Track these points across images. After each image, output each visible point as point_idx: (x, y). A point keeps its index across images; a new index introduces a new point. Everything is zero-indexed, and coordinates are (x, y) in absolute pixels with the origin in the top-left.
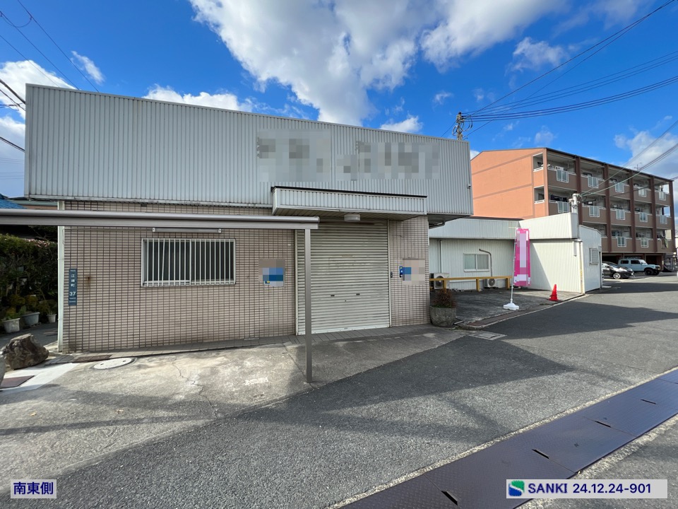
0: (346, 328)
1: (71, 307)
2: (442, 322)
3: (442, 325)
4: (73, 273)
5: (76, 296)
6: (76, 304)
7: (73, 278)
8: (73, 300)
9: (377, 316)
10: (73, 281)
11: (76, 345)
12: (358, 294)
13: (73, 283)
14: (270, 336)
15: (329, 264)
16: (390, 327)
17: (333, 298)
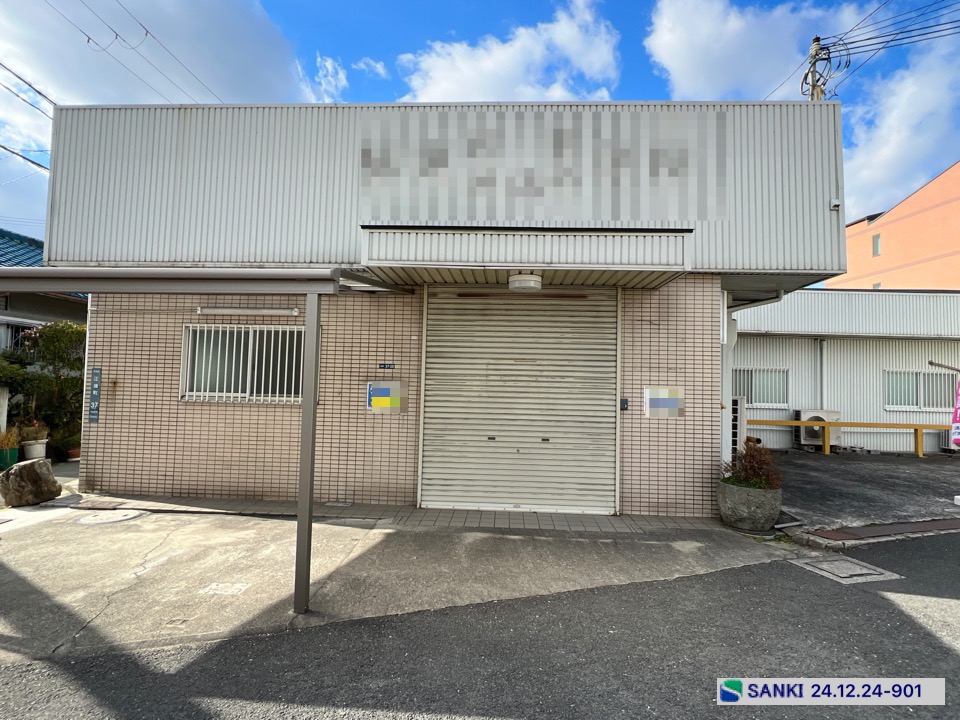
0: (517, 506)
1: (92, 425)
2: (742, 520)
3: (740, 525)
4: (96, 374)
5: (98, 409)
6: (97, 421)
7: (96, 383)
8: (93, 414)
9: (587, 489)
10: (96, 386)
11: (94, 481)
12: (545, 440)
13: (96, 389)
14: (373, 502)
15: (487, 375)
16: (615, 515)
17: (492, 444)
